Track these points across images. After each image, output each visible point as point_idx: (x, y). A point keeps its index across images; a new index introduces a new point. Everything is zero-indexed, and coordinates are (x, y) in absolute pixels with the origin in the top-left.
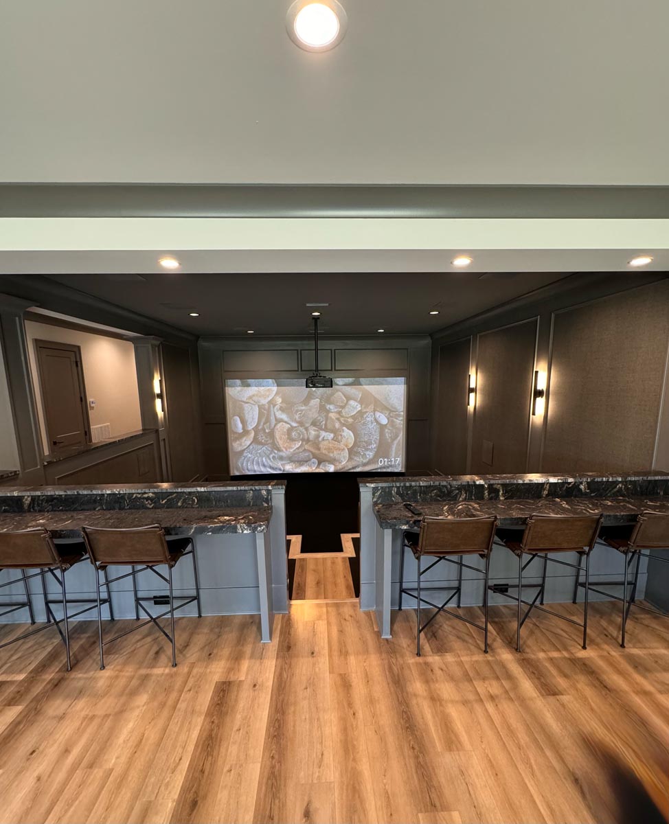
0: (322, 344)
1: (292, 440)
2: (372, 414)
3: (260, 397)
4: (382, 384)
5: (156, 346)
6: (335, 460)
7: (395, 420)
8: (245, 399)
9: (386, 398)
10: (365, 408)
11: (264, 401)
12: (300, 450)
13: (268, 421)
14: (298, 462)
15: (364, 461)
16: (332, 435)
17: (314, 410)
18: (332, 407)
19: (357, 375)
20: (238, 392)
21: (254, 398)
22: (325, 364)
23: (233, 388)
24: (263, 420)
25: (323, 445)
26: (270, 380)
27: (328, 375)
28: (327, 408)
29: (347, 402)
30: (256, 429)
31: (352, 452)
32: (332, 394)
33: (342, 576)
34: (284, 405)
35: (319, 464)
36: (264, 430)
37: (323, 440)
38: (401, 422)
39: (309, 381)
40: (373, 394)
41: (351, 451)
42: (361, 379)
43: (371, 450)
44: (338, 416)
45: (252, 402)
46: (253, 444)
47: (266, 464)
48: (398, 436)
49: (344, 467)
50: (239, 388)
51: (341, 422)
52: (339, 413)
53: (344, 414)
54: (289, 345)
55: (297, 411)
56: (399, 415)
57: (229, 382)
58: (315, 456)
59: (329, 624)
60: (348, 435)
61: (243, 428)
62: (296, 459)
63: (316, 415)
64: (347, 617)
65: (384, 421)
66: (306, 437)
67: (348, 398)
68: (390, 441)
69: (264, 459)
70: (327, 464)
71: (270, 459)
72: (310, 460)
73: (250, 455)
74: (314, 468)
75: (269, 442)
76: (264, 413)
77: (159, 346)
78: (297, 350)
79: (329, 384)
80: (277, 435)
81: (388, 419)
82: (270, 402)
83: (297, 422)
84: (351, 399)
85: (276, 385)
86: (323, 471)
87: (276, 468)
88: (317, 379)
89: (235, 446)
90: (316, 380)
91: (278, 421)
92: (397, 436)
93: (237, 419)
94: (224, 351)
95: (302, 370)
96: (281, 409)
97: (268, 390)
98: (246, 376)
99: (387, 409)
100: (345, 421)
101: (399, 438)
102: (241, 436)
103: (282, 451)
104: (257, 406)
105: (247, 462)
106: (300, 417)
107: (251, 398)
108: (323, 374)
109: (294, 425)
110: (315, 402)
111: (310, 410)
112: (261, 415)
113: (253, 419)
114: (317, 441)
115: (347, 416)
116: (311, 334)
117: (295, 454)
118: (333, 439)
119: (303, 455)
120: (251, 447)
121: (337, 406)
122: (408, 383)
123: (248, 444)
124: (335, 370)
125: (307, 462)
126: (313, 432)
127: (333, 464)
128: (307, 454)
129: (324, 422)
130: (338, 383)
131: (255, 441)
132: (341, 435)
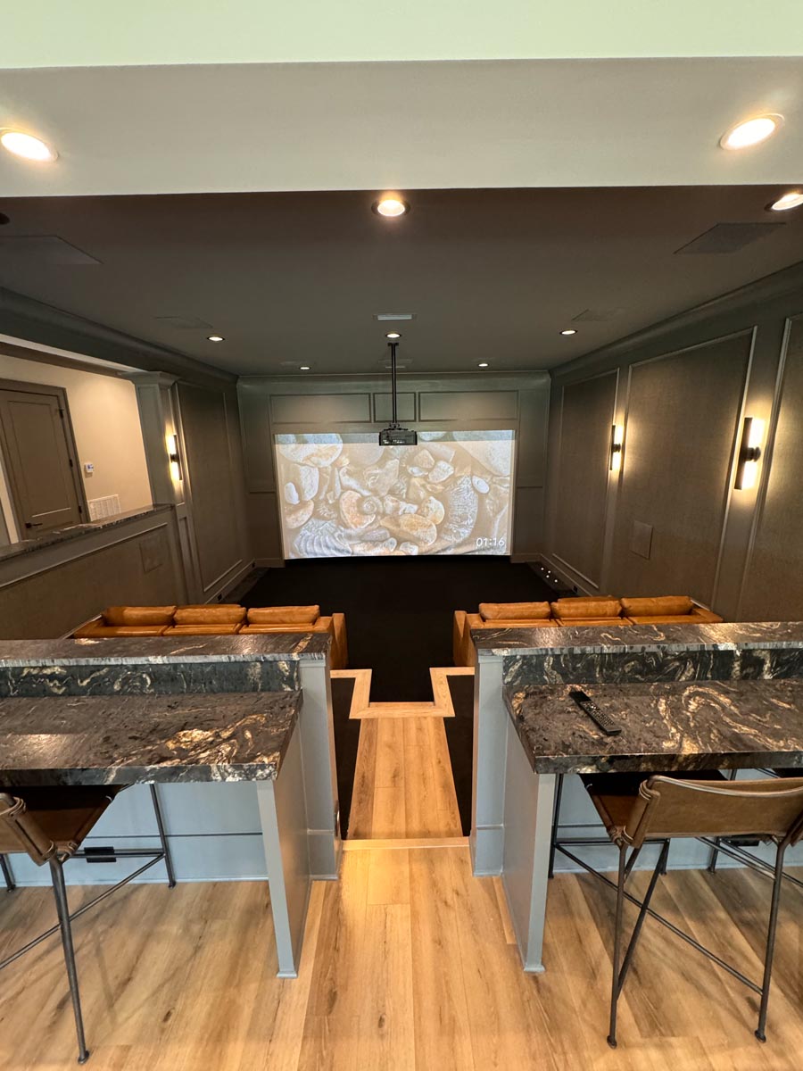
0: (402, 385)
1: (364, 513)
2: (469, 479)
3: (321, 457)
4: (482, 439)
5: (168, 387)
6: (419, 539)
7: (499, 487)
8: (300, 461)
9: (488, 459)
10: (459, 471)
11: (326, 463)
12: (375, 526)
13: (331, 489)
14: (371, 541)
15: (458, 541)
16: (416, 507)
17: (392, 474)
18: (415, 470)
19: (449, 427)
20: (292, 451)
21: (313, 459)
22: (405, 412)
23: (285, 446)
24: (325, 488)
25: (403, 521)
26: (334, 434)
27: (411, 427)
28: (409, 471)
29: (435, 464)
30: (316, 500)
31: (442, 529)
32: (416, 453)
33: (434, 761)
34: (352, 468)
35: (399, 543)
36: (326, 500)
37: (404, 513)
38: (506, 490)
39: (384, 436)
40: (471, 452)
41: (440, 528)
42: (454, 433)
43: (466, 527)
44: (423, 482)
45: (311, 465)
46: (313, 519)
47: (329, 544)
48: (502, 509)
49: (432, 549)
50: (293, 446)
51: (427, 491)
52: (425, 478)
53: (431, 479)
54: (358, 387)
55: (370, 475)
56: (504, 481)
57: (280, 437)
58: (393, 535)
59: (415, 916)
60: (437, 508)
61: (300, 498)
62: (369, 539)
63: (394, 481)
64: (450, 897)
65: (484, 488)
66: (381, 510)
67: (437, 458)
68: (491, 515)
69: (327, 538)
70: (409, 544)
71: (335, 538)
72: (387, 539)
73: (309, 534)
74: (392, 550)
75: (334, 516)
76: (326, 480)
77: (172, 388)
78: (369, 394)
79: (413, 439)
80: (344, 507)
81: (490, 486)
82: (334, 464)
83: (370, 490)
84: (441, 459)
85: (341, 441)
86: (404, 554)
87: (343, 550)
88: (394, 433)
89: (289, 521)
90: (392, 434)
91: (345, 489)
92: (500, 509)
93: (291, 485)
94: (271, 395)
95: (375, 421)
96: (349, 473)
97: (331, 447)
98: (301, 429)
99: (490, 473)
100: (432, 488)
101: (504, 511)
102: (296, 509)
103: (351, 528)
104: (317, 469)
105: (306, 541)
106: (373, 484)
107: (308, 458)
108: (403, 426)
109: (366, 493)
110: (393, 464)
111: (386, 474)
112: (322, 481)
113: (312, 486)
114: (395, 515)
115: (436, 482)
116: (387, 371)
117: (367, 532)
118: (416, 513)
119: (377, 534)
120: (310, 523)
121: (422, 469)
122: (517, 437)
123: (306, 519)
124: (420, 421)
125: (383, 541)
126: (390, 504)
127: (417, 545)
128: (382, 532)
129: (405, 491)
130: (423, 438)
131: (316, 515)
132: (428, 507)
